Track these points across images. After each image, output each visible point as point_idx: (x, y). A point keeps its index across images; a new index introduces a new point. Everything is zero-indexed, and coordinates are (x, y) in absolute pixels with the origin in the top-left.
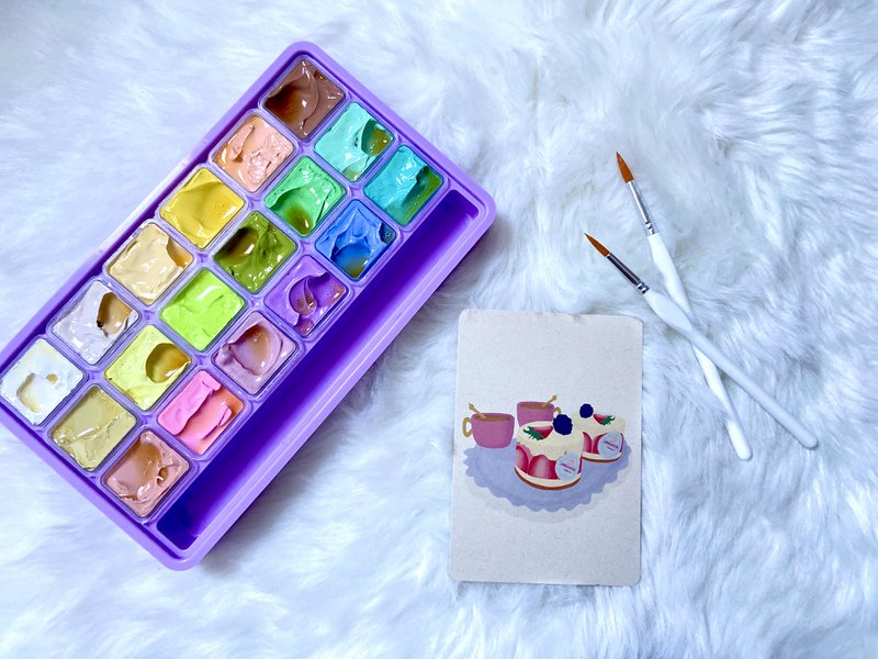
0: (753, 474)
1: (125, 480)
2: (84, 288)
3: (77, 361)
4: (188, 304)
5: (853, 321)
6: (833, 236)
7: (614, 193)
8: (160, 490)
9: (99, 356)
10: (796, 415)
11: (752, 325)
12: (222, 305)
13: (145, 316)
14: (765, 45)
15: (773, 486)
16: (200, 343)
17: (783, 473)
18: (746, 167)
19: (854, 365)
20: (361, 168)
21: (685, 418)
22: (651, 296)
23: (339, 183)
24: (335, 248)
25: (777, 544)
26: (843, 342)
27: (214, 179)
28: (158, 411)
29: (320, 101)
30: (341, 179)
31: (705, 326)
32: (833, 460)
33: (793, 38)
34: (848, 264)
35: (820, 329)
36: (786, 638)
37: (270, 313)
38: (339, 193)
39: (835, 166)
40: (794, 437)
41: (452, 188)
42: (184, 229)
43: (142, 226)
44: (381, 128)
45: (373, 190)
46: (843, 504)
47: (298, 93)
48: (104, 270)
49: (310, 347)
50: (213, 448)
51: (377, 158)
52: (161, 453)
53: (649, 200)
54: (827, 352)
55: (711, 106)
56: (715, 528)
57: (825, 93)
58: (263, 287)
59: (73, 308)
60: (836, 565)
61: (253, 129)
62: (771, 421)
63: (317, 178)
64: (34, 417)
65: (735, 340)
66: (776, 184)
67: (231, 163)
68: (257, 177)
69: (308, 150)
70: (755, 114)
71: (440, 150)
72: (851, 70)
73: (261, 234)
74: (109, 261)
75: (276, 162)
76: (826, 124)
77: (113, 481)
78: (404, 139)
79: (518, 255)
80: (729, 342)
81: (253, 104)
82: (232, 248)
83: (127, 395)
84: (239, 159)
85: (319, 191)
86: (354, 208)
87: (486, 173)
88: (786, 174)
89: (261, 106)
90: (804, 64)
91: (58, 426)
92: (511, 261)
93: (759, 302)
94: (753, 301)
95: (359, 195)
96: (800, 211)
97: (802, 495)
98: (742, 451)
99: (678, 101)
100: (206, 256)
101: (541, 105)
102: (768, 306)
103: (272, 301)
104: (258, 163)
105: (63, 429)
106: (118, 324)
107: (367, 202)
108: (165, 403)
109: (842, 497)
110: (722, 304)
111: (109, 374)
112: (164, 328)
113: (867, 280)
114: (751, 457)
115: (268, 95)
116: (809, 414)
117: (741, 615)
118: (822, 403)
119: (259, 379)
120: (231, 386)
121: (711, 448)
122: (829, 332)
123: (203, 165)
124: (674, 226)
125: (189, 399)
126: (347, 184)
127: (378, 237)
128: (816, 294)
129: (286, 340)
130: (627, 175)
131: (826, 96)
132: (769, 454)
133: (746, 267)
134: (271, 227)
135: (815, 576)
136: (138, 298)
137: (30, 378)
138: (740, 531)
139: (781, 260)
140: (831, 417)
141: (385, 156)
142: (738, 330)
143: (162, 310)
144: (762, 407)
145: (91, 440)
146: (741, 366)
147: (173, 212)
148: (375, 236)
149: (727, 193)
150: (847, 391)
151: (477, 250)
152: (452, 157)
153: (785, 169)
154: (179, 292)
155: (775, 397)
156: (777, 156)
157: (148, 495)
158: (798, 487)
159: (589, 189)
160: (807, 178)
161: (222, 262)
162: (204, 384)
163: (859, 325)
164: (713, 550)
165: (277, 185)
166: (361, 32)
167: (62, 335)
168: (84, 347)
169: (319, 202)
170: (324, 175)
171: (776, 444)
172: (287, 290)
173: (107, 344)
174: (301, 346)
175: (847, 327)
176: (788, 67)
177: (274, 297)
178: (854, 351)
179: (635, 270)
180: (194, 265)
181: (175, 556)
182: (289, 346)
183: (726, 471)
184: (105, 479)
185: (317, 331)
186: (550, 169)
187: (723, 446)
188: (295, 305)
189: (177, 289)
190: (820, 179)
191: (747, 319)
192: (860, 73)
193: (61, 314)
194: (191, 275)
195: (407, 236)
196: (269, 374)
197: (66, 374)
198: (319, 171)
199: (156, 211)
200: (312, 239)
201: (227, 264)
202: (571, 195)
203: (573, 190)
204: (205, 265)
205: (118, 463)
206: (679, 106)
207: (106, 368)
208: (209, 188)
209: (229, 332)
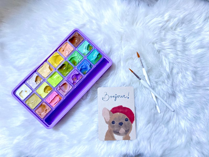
0: (161, 116)
1: (39, 111)
2: (33, 74)
3: (31, 88)
4: (52, 78)
6: (179, 70)
7: (136, 59)
8: (45, 114)
9: (35, 88)
10: (170, 105)
11: (162, 87)
12: (59, 79)
13: (44, 80)
14: (167, 31)
15: (165, 119)
16: (54, 86)
17: (167, 116)
18: (162, 56)
19: (182, 96)
20: (87, 53)
21: (148, 105)
22: (141, 81)
24: (81, 69)
25: (165, 130)
26: (181, 91)
27: (58, 54)
28: (46, 99)
29: (79, 40)
30: (83, 55)
32: (177, 114)
33: (174, 30)
34: (182, 75)
35: (176, 88)
36: (166, 149)
37: (68, 80)
38: (82, 58)
40: (170, 109)
41: (104, 58)
42: (52, 64)
43: (44, 63)
44: (91, 46)
45: (89, 58)
47: (75, 39)
48: (37, 71)
49: (75, 87)
50: (56, 106)
51: (90, 51)
52: (46, 106)
53: (143, 61)
54: (177, 92)
55: (156, 43)
56: (153, 126)
57: (179, 41)
58: (67, 75)
59: (31, 78)
60: (177, 135)
61: (66, 45)
62: (165, 106)
64: (22, 99)
66: (169, 59)
68: (67, 54)
69: (77, 49)
70: (165, 45)
71: (102, 50)
72: (185, 36)
73: (67, 65)
74: (38, 69)
75: (70, 52)
76: (179, 47)
77: (37, 112)
78: (95, 48)
79: (117, 71)
80: (157, 90)
81: (66, 40)
82: (61, 68)
83: (40, 95)
84: (63, 51)
85: (78, 57)
86: (85, 61)
87: (111, 54)
88: (170, 57)
89: (68, 40)
90: (176, 35)
91: (27, 101)
92: (115, 72)
93: (164, 82)
95: (86, 58)
96: (173, 64)
97: (171, 121)
98: (159, 111)
100: (56, 69)
101: (123, 42)
103: (68, 78)
104: (67, 52)
105: (28, 101)
106: (39, 82)
107: (87, 60)
108: (47, 97)
109: (179, 122)
110: (156, 82)
111: (37, 91)
112: (48, 83)
113: (186, 79)
115: (69, 39)
116: (173, 105)
117: (157, 144)
118: (176, 103)
119: (65, 93)
120: (60, 94)
121: (153, 111)
122: (178, 89)
123: (56, 52)
124: (147, 67)
125: (52, 97)
126: (84, 56)
128: (176, 81)
129: (71, 86)
130: (139, 56)
132: (164, 112)
133: (161, 75)
134: (69, 64)
135: (173, 137)
136: (43, 77)
137: (22, 91)
138: (158, 128)
139: (169, 74)
140: (177, 106)
141: (91, 51)
142: (159, 87)
143: (47, 79)
144: (163, 103)
145: (33, 103)
146: (160, 95)
147: (50, 60)
148: (89, 67)
149: (158, 61)
150: (181, 101)
151: (109, 70)
152: (104, 52)
154: (50, 76)
155: (166, 101)
156: (169, 54)
157: (43, 115)
158: (170, 119)
159: (131, 58)
160: (174, 58)
161: (59, 70)
162: (55, 94)
163: (184, 88)
164: (152, 131)
165: (70, 56)
167: (28, 83)
168: (32, 86)
169: (78, 60)
172: (71, 76)
173: (37, 85)
174: (73, 87)
175: (182, 88)
176: (172, 36)
177: (69, 78)
178: (183, 93)
180: (53, 70)
181: (48, 126)
182: (71, 87)
183: (156, 115)
184: (35, 111)
185: (77, 84)
186: (124, 55)
187: (155, 110)
188: (73, 79)
190: (178, 58)
191: (161, 86)
192: (187, 37)
193: (28, 79)
194: (53, 73)
195: (95, 67)
196: (67, 92)
197: (29, 91)
198: (79, 53)
199: (47, 60)
200: (77, 67)
201: (60, 71)
202: (127, 60)
203: (128, 58)
204: (56, 71)
205: (38, 108)
206: (149, 43)
207: (36, 90)
208: (57, 56)
209: (60, 84)
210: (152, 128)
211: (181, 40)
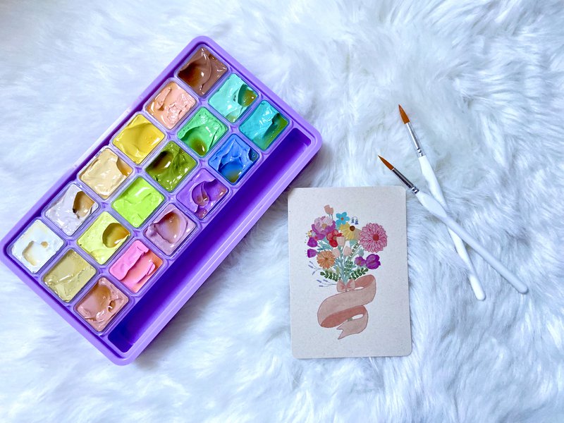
0: (486, 309)
1: (89, 308)
2: (65, 188)
3: (60, 233)
4: (128, 198)
5: (550, 212)
6: (537, 158)
7: (398, 130)
8: (110, 315)
9: (74, 231)
10: (514, 272)
11: (486, 214)
12: (150, 199)
13: (103, 206)
14: (493, 37)
15: (499, 318)
16: (136, 223)
17: (505, 309)
18: (481, 114)
19: (551, 240)
20: (238, 114)
22: (420, 195)
23: (223, 124)
24: (221, 164)
25: (502, 354)
26: (544, 226)
27: (146, 121)
28: (109, 266)
29: (213, 73)
30: (225, 121)
31: (455, 215)
32: (538, 301)
33: (512, 31)
34: (547, 176)
35: (529, 217)
36: (508, 414)
37: (180, 204)
38: (224, 130)
39: (538, 114)
40: (513, 286)
41: (294, 127)
42: (127, 152)
43: (102, 150)
44: (250, 89)
45: (245, 128)
46: (544, 330)
47: (199, 68)
48: (78, 177)
49: (204, 226)
50: (143, 289)
51: (248, 108)
52: (111, 291)
53: (420, 134)
54: (534, 232)
55: (459, 76)
56: (462, 344)
57: (532, 68)
58: (176, 188)
59: (58, 200)
60: (539, 368)
61: (171, 90)
62: (498, 276)
63: (210, 121)
64: (33, 268)
65: (474, 223)
66: (501, 125)
67: (157, 111)
68: (173, 120)
69: (205, 103)
70: (487, 81)
71: (288, 103)
72: (549, 53)
73: (175, 155)
74: (80, 172)
75: (185, 111)
76: (532, 87)
77: (81, 309)
78: (264, 96)
79: (336, 169)
80: (471, 225)
81: (171, 75)
82: (156, 164)
83: (91, 255)
84: (162, 109)
85: (211, 129)
86: (232, 140)
87: (316, 117)
88: (507, 119)
89: (176, 76)
90: (519, 49)
91: (47, 274)
92: (332, 173)
93: (490, 199)
94: (487, 199)
95: (236, 131)
96: (516, 141)
97: (518, 323)
98: (479, 295)
99: (438, 73)
100: (141, 169)
101: (351, 75)
102: (495, 202)
103: (181, 197)
104: (173, 111)
105: (50, 276)
106: (86, 211)
107: (241, 136)
108: (114, 261)
109: (544, 325)
110: (466, 201)
111: (80, 242)
112: (114, 214)
113: (559, 186)
114: (485, 299)
115: (180, 69)
116: (522, 271)
117: (479, 399)
118: (530, 265)
119: (173, 246)
120: (155, 250)
121: (460, 293)
122: (535, 219)
123: (140, 113)
124: (435, 151)
125: (129, 258)
126: (229, 124)
127: (248, 157)
128: (527, 195)
129: (190, 223)
130: (405, 119)
131: (533, 69)
132: (496, 297)
133: (482, 178)
134: (181, 151)
135: (527, 375)
136: (98, 195)
137: (31, 244)
138: (478, 346)
139: (504, 173)
140: (537, 273)
141: (253, 107)
142: (476, 216)
143: (113, 202)
144: (492, 267)
145: (68, 283)
146: (478, 240)
147: (121, 142)
148: (246, 157)
149: (469, 131)
150: (547, 257)
152: (294, 108)
153: (506, 116)
154: (124, 191)
155: (500, 261)
156: (501, 108)
157: (103, 318)
158: (515, 319)
159: (381, 129)
160: (520, 121)
161: (150, 173)
162: (139, 248)
163: (555, 215)
164: (460, 358)
165: (185, 125)
166: (238, 30)
167: (51, 217)
168: (65, 225)
169: (211, 135)
170: (215, 119)
171: (500, 291)
172: (191, 190)
173: (79, 223)
174: (199, 225)
175: (547, 216)
176: (508, 51)
177: (182, 195)
178: (551, 231)
179: (410, 178)
180: (133, 174)
181: (119, 356)
182: (191, 225)
183: (469, 307)
184: (76, 308)
185: (209, 216)
186: (357, 116)
187: (467, 291)
188: (196, 199)
189: (123, 189)
190: (529, 122)
191: (482, 210)
192: (555, 54)
193: (50, 204)
194: (132, 180)
195: (266, 157)
196: (179, 243)
197: (53, 242)
198: (211, 116)
199: (110, 141)
200: (207, 158)
201: (153, 174)
202: (370, 131)
203: (371, 128)
204: (140, 174)
205: (85, 298)
206: (439, 76)
207: (78, 238)
208: (143, 127)
209: (155, 216)
210: (460, 349)
211: (537, 63)
